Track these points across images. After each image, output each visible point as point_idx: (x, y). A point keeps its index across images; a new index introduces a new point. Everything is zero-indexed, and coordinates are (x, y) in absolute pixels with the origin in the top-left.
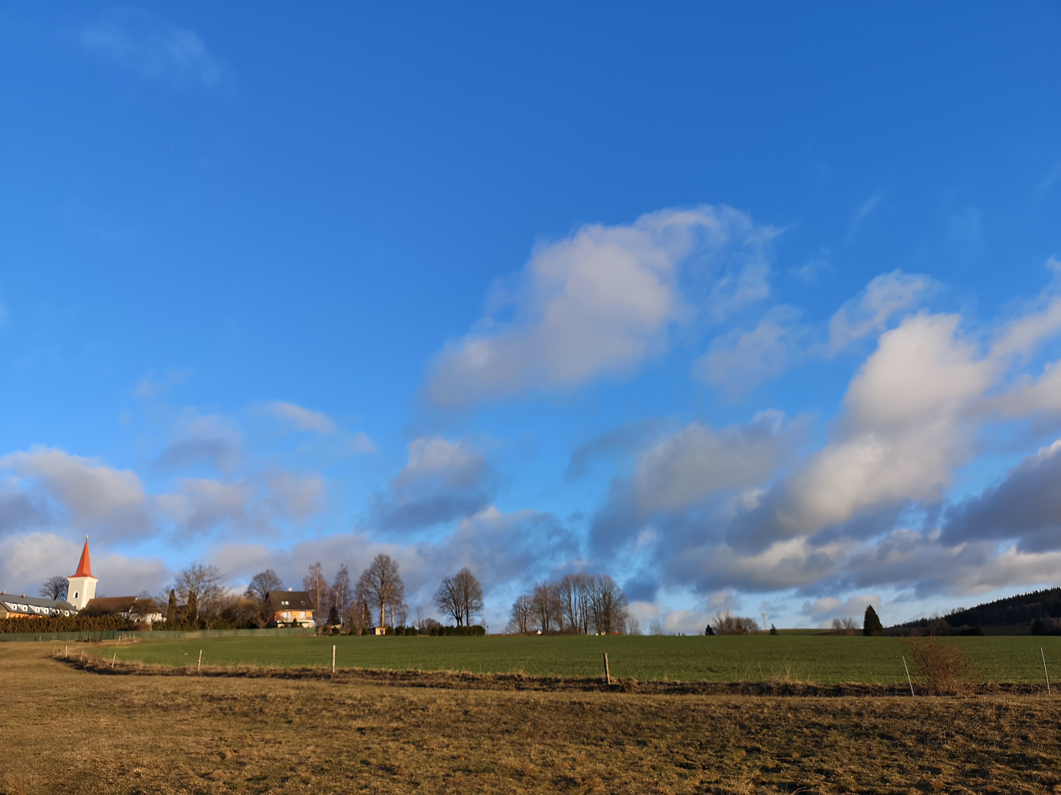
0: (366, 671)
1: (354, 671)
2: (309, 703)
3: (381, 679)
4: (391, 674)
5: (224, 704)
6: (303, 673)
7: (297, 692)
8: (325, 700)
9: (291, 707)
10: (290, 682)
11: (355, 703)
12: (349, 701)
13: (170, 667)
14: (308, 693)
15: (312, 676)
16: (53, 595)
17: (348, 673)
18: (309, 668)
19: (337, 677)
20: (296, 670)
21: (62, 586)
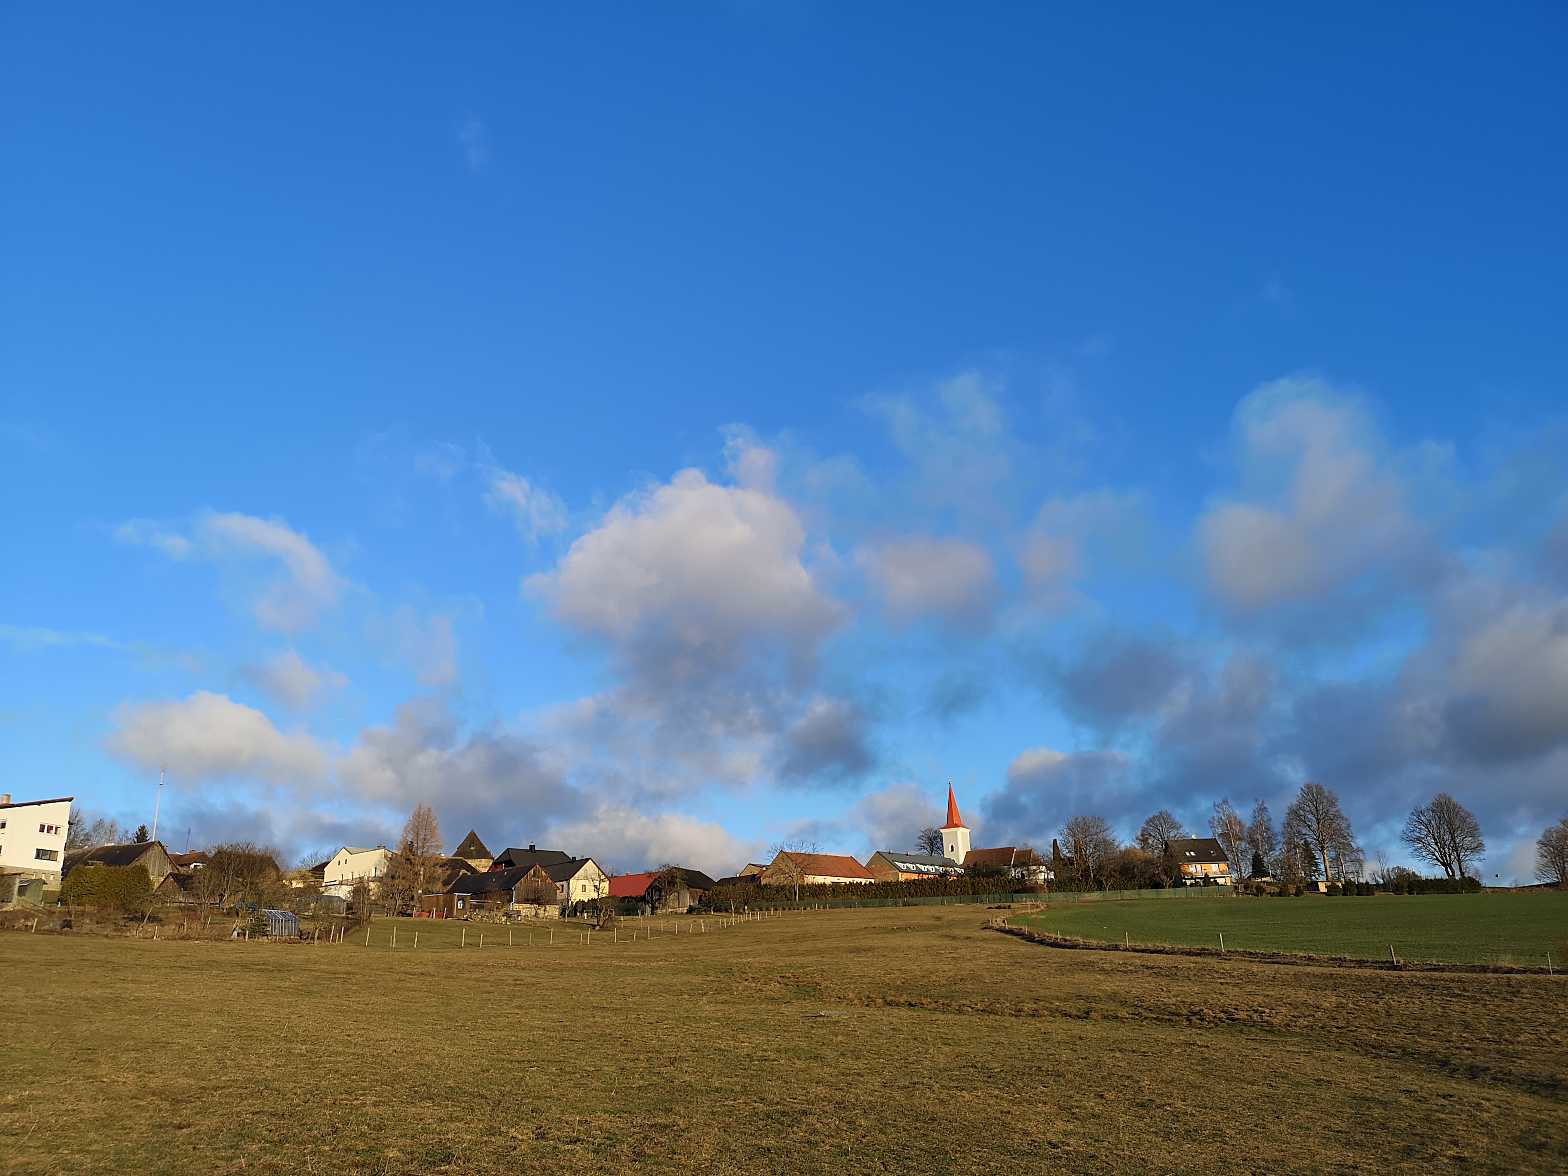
0: (1246, 952)
1: (1237, 951)
2: (1200, 971)
3: (1255, 958)
4: (1262, 954)
5: (1155, 970)
6: (1203, 952)
7: (1195, 965)
8: (1209, 970)
9: (1191, 973)
10: (1192, 958)
11: (1224, 972)
12: (1221, 971)
13: (1104, 943)
14: (1200, 966)
15: (1208, 954)
16: (929, 849)
17: (1233, 952)
18: (1207, 948)
19: (1226, 955)
20: (1198, 949)
21: (936, 838)
